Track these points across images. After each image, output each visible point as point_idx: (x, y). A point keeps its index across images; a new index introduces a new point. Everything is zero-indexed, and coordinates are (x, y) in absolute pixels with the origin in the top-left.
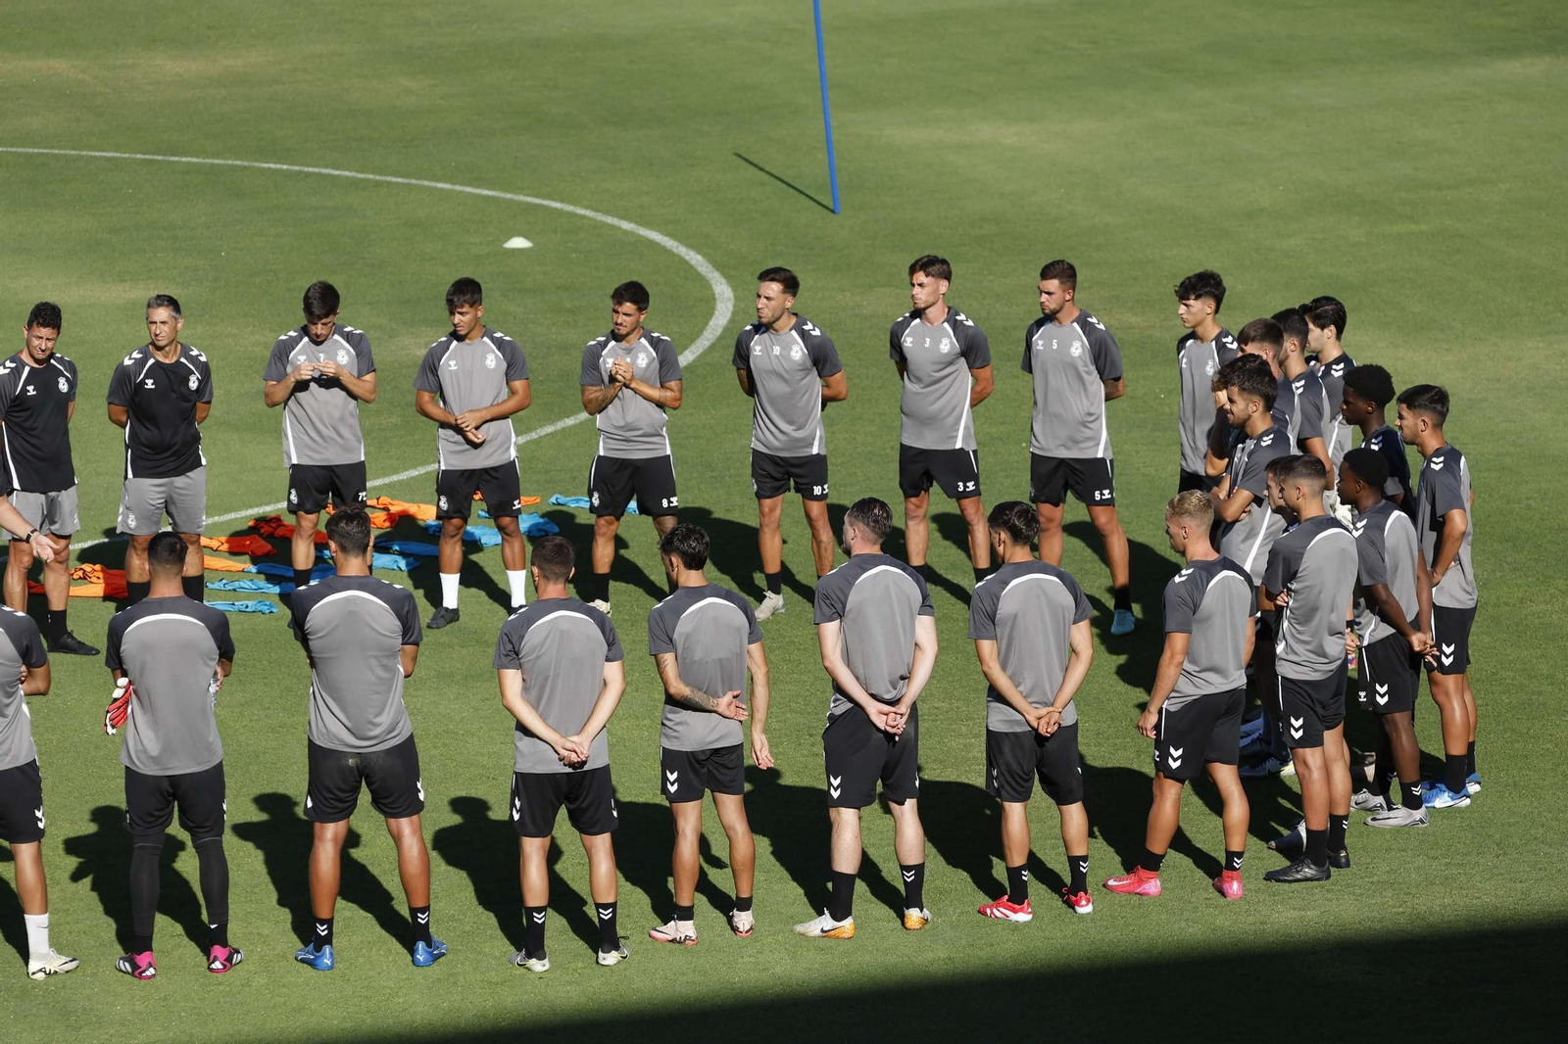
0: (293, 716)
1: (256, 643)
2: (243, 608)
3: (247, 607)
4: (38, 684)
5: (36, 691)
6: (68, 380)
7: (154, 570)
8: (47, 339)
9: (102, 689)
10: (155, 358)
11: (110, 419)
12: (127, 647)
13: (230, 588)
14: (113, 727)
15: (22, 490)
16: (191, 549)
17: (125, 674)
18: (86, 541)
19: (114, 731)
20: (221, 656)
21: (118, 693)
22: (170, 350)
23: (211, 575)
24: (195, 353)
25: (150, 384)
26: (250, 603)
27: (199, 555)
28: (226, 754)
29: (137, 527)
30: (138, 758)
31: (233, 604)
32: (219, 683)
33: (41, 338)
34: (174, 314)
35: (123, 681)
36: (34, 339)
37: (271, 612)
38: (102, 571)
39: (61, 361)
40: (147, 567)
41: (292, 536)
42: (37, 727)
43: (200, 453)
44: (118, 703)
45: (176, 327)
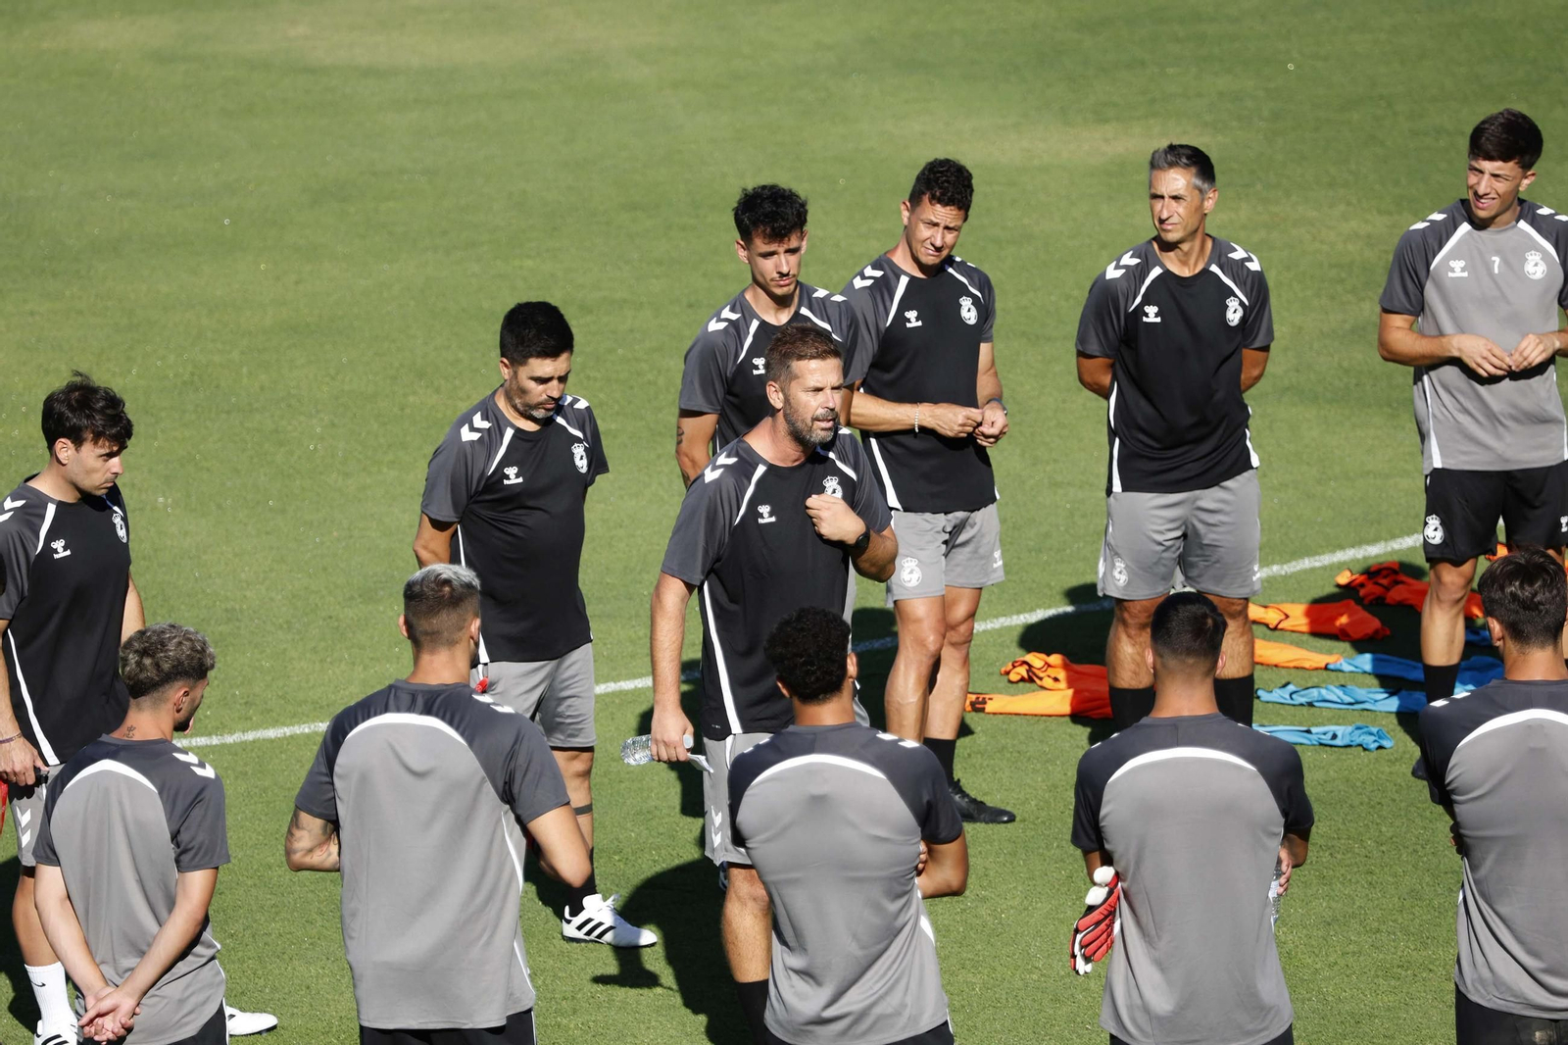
0: (1426, 946)
1: (1351, 806)
2: (1326, 739)
3: (1334, 737)
4: (944, 874)
5: (944, 888)
6: (976, 302)
7: (1164, 666)
8: (947, 228)
9: (1064, 889)
10: (1162, 266)
11: (1081, 380)
12: (1114, 808)
13: (1303, 700)
14: (1087, 959)
15: (905, 511)
16: (1233, 627)
17: (1107, 860)
18: (1032, 610)
19: (1089, 968)
20: (1289, 828)
21: (1095, 896)
22: (1191, 249)
23: (1266, 676)
24: (1239, 254)
25: (1152, 314)
26: (1340, 730)
27: (1245, 638)
28: (1299, 1018)
29: (1129, 583)
30: (1134, 1020)
31: (1308, 732)
32: (1283, 880)
33: (936, 225)
34: (1199, 182)
35: (1104, 874)
36: (922, 226)
37: (1380, 747)
38: (1065, 667)
39: (962, 267)
40: (1150, 658)
41: (1422, 602)
42: (946, 958)
43: (1248, 443)
44: (1095, 916)
45: (1201, 206)
